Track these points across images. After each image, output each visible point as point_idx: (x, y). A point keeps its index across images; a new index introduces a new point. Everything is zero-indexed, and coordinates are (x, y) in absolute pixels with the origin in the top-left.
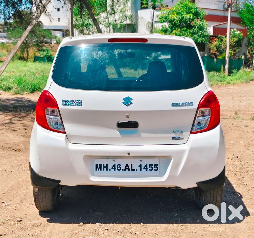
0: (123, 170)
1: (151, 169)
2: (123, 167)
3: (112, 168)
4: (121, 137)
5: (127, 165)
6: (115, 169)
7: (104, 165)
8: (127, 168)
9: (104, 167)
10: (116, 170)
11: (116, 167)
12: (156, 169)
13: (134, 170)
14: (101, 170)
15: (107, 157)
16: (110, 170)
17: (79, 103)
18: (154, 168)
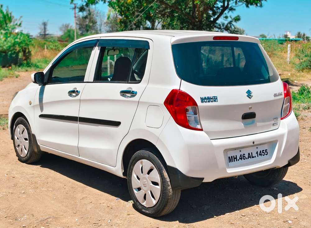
0: (247, 158)
1: (263, 154)
2: (247, 156)
3: (240, 159)
4: (244, 128)
5: (249, 154)
6: (241, 159)
7: (234, 156)
8: (249, 156)
9: (234, 158)
10: (243, 159)
11: (242, 157)
12: (266, 153)
13: (254, 157)
14: (233, 161)
15: (235, 149)
16: (238, 160)
17: (215, 99)
18: (265, 153)
